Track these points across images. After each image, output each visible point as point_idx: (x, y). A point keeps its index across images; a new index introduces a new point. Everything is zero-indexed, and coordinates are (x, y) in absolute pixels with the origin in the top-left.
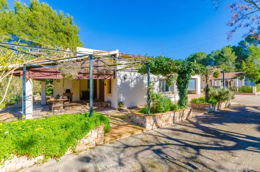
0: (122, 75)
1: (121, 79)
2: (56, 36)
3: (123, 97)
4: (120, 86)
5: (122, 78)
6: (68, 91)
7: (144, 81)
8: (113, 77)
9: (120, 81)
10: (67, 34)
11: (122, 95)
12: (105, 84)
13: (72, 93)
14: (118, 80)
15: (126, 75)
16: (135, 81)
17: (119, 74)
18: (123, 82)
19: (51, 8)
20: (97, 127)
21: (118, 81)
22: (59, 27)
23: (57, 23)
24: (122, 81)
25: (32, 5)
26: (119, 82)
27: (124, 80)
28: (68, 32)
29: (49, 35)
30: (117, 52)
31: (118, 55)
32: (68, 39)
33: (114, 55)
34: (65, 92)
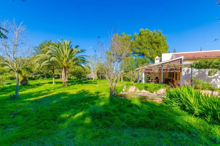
0: (186, 70)
1: (185, 72)
2: (151, 46)
4: (184, 76)
6: (157, 78)
7: (206, 73)
8: (180, 71)
10: (158, 43)
11: (185, 81)
12: (178, 75)
13: (159, 79)
14: (183, 72)
15: (189, 70)
16: (197, 73)
17: (184, 69)
18: (187, 73)
19: (149, 30)
20: (164, 88)
22: (153, 41)
23: (152, 39)
25: (140, 33)
26: (183, 74)
28: (158, 42)
29: (148, 47)
30: (182, 57)
31: (183, 59)
32: (158, 46)
33: (181, 59)
34: (155, 78)
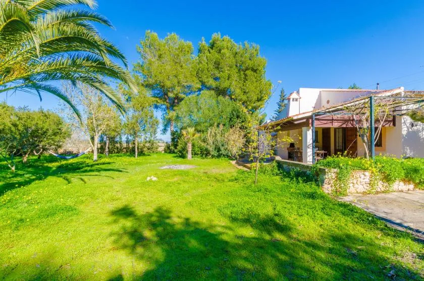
0: (409, 121)
1: (407, 127)
3: (411, 151)
4: (406, 135)
5: (408, 125)
8: (392, 124)
9: (406, 129)
11: (408, 148)
14: (403, 127)
17: (405, 119)
18: (410, 130)
21: (403, 130)
24: (408, 130)
27: (411, 128)
30: (402, 90)
31: (403, 94)
33: (398, 95)
